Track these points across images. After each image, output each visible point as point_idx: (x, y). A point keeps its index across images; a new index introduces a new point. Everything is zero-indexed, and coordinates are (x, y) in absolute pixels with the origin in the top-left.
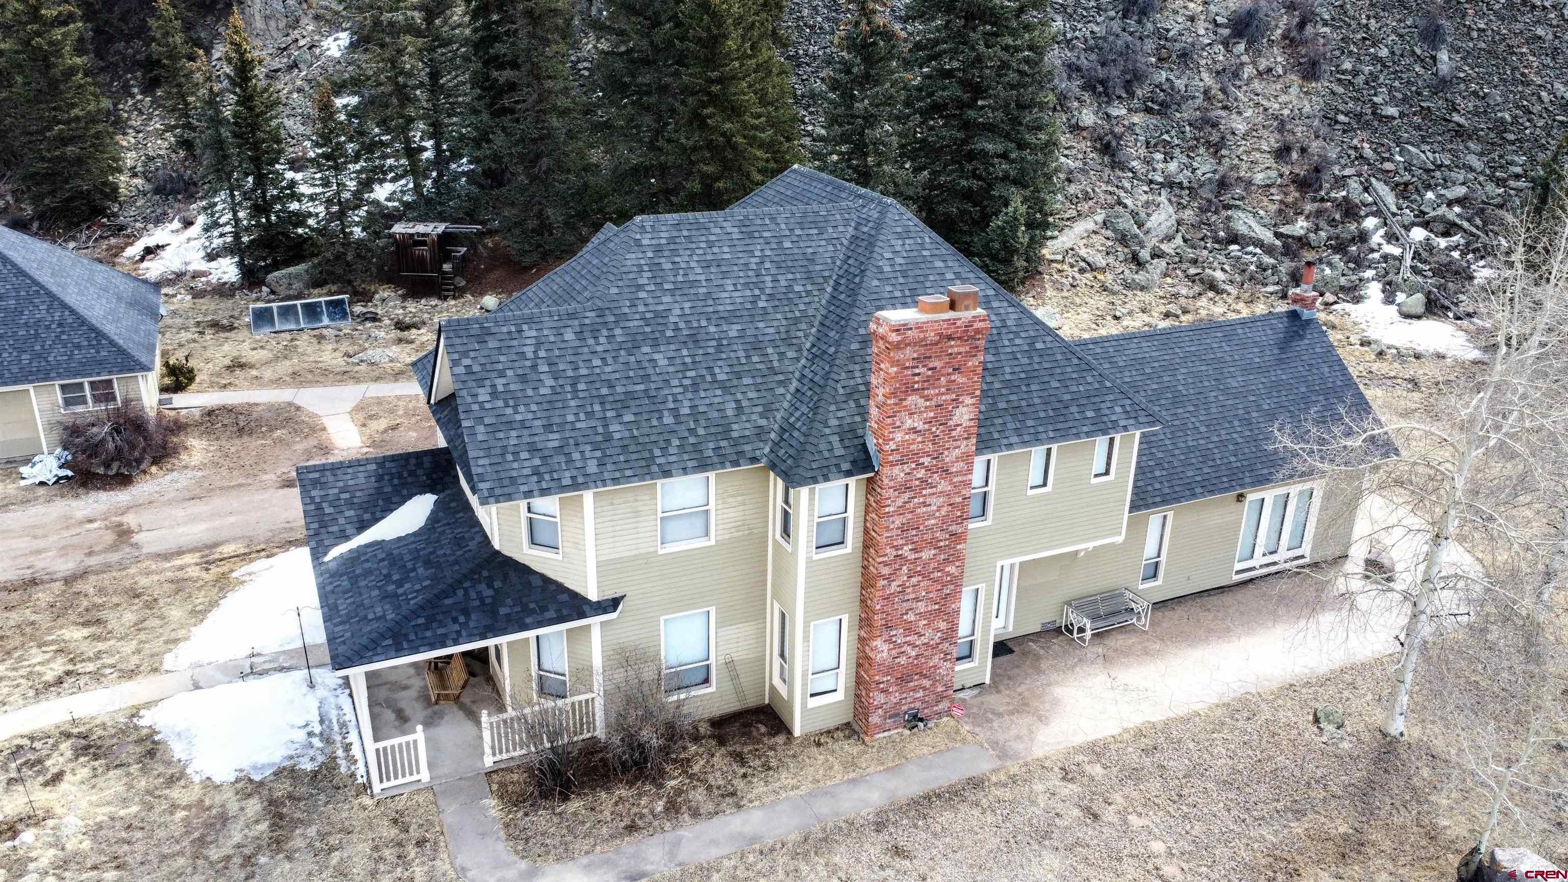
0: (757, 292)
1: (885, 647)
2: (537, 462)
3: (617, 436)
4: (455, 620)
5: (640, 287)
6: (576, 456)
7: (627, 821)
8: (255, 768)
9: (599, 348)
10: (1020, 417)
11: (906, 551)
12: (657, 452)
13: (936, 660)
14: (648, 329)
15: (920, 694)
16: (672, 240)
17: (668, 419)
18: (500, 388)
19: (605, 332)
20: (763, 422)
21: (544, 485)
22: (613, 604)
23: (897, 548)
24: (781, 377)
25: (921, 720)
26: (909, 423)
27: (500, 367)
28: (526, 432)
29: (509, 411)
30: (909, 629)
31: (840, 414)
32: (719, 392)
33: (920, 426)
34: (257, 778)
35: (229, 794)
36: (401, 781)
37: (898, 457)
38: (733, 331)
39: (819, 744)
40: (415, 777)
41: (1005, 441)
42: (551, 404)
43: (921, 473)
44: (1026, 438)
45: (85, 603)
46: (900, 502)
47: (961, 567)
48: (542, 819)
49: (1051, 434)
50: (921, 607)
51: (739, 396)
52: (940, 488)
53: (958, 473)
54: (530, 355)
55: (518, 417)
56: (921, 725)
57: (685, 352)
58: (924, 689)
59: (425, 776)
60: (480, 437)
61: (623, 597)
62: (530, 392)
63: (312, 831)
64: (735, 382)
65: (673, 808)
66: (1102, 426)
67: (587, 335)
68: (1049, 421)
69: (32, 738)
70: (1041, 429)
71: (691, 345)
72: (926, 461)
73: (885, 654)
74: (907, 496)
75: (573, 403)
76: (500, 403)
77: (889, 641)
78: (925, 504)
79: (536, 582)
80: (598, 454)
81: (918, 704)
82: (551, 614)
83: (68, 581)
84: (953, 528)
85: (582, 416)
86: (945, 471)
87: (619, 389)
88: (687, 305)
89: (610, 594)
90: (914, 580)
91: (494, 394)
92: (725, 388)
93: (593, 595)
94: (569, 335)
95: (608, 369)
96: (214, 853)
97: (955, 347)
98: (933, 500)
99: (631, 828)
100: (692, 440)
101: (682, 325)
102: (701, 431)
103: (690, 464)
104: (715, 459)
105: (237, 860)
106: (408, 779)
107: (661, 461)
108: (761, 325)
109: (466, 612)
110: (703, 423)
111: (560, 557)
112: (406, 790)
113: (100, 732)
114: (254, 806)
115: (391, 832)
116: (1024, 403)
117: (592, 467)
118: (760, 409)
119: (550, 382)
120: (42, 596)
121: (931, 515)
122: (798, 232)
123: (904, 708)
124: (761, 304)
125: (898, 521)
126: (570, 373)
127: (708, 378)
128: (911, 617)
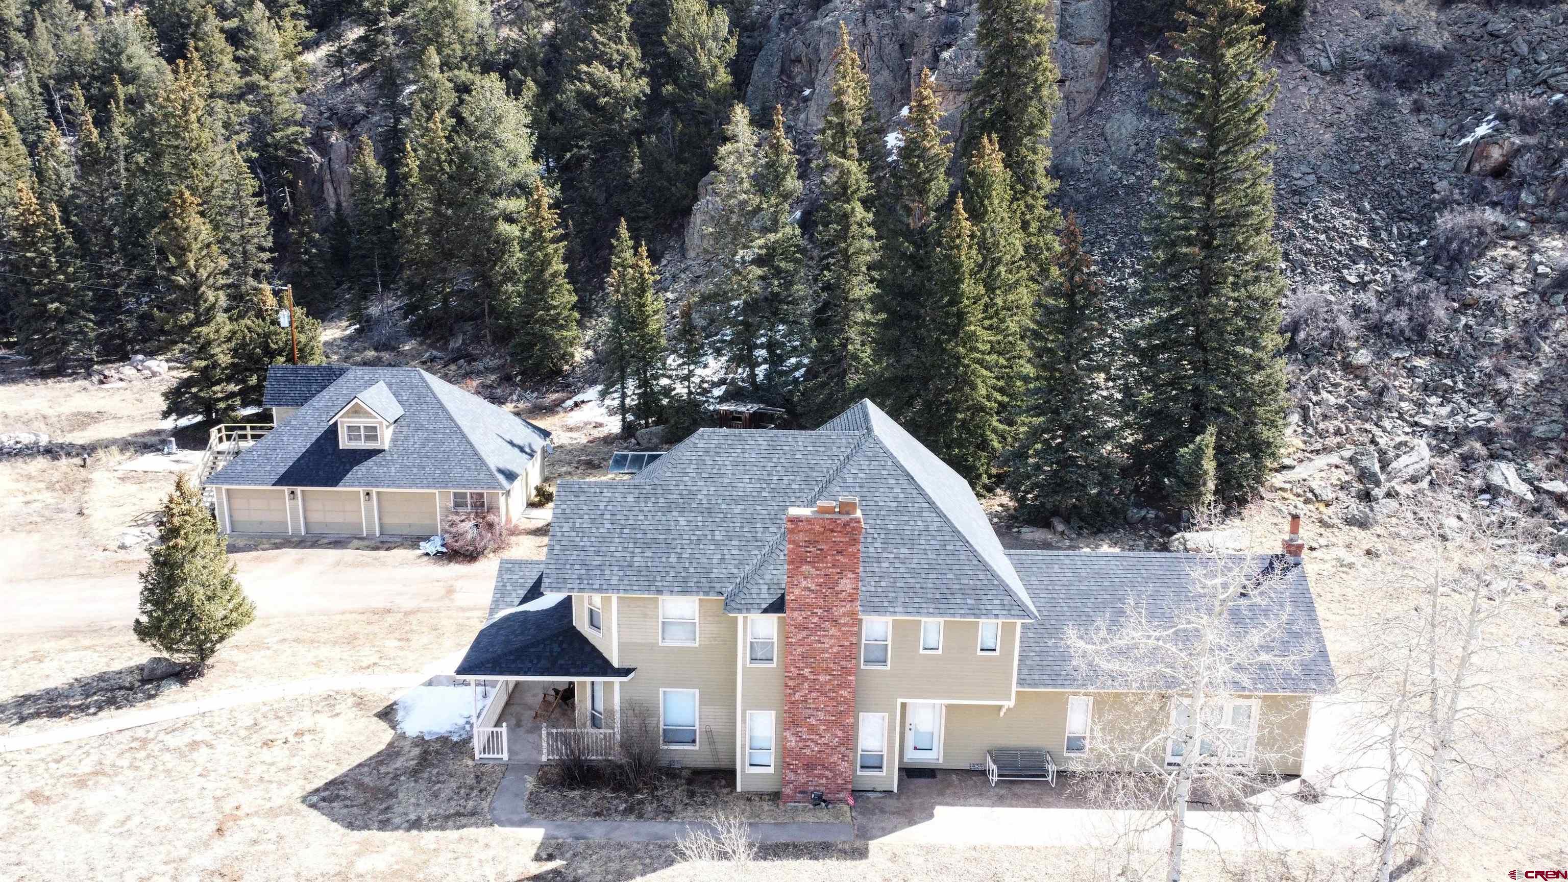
0: (764, 486)
1: (793, 739)
2: (583, 572)
3: (636, 564)
4: (531, 661)
5: (686, 474)
6: (607, 572)
7: (599, 810)
8: (429, 733)
9: (646, 509)
10: (911, 595)
11: (806, 672)
12: (659, 579)
13: (835, 758)
14: (681, 501)
15: (824, 781)
16: (719, 446)
17: (673, 559)
18: (577, 525)
19: (653, 500)
20: (735, 571)
21: (582, 586)
22: (625, 672)
23: (799, 669)
24: (759, 543)
25: (824, 801)
26: (804, 584)
27: (581, 512)
28: (582, 553)
29: (578, 539)
30: (812, 730)
31: (775, 572)
32: (712, 547)
33: (813, 588)
34: (427, 738)
35: (408, 743)
36: (491, 756)
37: (797, 605)
38: (738, 509)
39: (749, 800)
40: (500, 756)
41: (892, 610)
42: (603, 539)
43: (815, 620)
44: (909, 610)
45: (407, 628)
46: (800, 637)
47: (854, 692)
48: (553, 796)
49: (931, 610)
50: (821, 715)
51: (726, 552)
52: (831, 633)
53: (844, 625)
54: (602, 508)
55: (582, 544)
56: (823, 804)
57: (700, 519)
58: (827, 778)
59: (505, 756)
60: (555, 552)
61: (634, 669)
62: (594, 530)
63: (435, 771)
64: (726, 542)
65: (629, 811)
66: (977, 612)
67: (642, 499)
68: (934, 601)
69: (337, 693)
70: (924, 605)
71: (706, 515)
72: (819, 612)
73: (793, 744)
74: (805, 633)
75: (617, 540)
76: (574, 534)
77: (796, 734)
78: (819, 641)
79: (587, 649)
80: (621, 573)
81: (822, 789)
82: (587, 670)
83: (407, 614)
84: (843, 663)
85: (620, 549)
86: (835, 622)
87: (649, 536)
88: (712, 489)
89: (626, 665)
90: (814, 695)
91: (573, 528)
92: (717, 545)
93: (616, 664)
94: (630, 498)
95: (646, 522)
96: (383, 769)
97: (837, 537)
98: (826, 640)
99: (597, 814)
100: (683, 574)
101: (704, 501)
102: (692, 570)
103: (676, 589)
104: (694, 589)
105: (391, 775)
106: (496, 756)
107: (660, 584)
108: (758, 508)
109: (539, 658)
110: (695, 565)
111: (600, 635)
112: (492, 762)
113: (370, 698)
114: (416, 751)
115: (470, 781)
116: (918, 586)
117: (615, 580)
118: (736, 562)
119: (608, 525)
120: (390, 619)
121: (825, 651)
122: (809, 448)
123: (812, 788)
124: (764, 494)
125: (800, 650)
126: (623, 522)
127: (709, 537)
128: (813, 721)
